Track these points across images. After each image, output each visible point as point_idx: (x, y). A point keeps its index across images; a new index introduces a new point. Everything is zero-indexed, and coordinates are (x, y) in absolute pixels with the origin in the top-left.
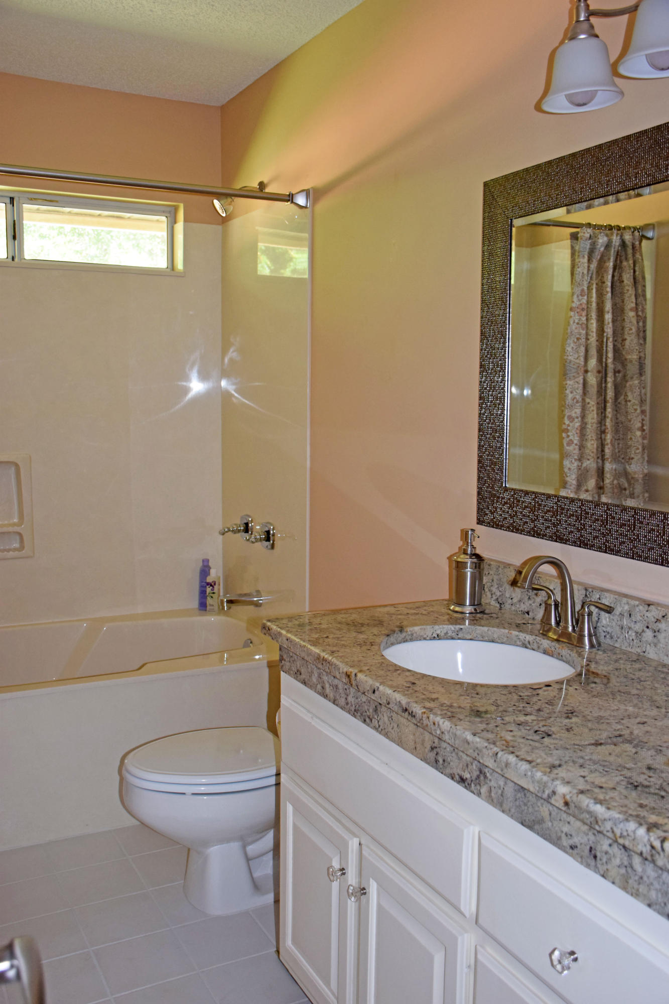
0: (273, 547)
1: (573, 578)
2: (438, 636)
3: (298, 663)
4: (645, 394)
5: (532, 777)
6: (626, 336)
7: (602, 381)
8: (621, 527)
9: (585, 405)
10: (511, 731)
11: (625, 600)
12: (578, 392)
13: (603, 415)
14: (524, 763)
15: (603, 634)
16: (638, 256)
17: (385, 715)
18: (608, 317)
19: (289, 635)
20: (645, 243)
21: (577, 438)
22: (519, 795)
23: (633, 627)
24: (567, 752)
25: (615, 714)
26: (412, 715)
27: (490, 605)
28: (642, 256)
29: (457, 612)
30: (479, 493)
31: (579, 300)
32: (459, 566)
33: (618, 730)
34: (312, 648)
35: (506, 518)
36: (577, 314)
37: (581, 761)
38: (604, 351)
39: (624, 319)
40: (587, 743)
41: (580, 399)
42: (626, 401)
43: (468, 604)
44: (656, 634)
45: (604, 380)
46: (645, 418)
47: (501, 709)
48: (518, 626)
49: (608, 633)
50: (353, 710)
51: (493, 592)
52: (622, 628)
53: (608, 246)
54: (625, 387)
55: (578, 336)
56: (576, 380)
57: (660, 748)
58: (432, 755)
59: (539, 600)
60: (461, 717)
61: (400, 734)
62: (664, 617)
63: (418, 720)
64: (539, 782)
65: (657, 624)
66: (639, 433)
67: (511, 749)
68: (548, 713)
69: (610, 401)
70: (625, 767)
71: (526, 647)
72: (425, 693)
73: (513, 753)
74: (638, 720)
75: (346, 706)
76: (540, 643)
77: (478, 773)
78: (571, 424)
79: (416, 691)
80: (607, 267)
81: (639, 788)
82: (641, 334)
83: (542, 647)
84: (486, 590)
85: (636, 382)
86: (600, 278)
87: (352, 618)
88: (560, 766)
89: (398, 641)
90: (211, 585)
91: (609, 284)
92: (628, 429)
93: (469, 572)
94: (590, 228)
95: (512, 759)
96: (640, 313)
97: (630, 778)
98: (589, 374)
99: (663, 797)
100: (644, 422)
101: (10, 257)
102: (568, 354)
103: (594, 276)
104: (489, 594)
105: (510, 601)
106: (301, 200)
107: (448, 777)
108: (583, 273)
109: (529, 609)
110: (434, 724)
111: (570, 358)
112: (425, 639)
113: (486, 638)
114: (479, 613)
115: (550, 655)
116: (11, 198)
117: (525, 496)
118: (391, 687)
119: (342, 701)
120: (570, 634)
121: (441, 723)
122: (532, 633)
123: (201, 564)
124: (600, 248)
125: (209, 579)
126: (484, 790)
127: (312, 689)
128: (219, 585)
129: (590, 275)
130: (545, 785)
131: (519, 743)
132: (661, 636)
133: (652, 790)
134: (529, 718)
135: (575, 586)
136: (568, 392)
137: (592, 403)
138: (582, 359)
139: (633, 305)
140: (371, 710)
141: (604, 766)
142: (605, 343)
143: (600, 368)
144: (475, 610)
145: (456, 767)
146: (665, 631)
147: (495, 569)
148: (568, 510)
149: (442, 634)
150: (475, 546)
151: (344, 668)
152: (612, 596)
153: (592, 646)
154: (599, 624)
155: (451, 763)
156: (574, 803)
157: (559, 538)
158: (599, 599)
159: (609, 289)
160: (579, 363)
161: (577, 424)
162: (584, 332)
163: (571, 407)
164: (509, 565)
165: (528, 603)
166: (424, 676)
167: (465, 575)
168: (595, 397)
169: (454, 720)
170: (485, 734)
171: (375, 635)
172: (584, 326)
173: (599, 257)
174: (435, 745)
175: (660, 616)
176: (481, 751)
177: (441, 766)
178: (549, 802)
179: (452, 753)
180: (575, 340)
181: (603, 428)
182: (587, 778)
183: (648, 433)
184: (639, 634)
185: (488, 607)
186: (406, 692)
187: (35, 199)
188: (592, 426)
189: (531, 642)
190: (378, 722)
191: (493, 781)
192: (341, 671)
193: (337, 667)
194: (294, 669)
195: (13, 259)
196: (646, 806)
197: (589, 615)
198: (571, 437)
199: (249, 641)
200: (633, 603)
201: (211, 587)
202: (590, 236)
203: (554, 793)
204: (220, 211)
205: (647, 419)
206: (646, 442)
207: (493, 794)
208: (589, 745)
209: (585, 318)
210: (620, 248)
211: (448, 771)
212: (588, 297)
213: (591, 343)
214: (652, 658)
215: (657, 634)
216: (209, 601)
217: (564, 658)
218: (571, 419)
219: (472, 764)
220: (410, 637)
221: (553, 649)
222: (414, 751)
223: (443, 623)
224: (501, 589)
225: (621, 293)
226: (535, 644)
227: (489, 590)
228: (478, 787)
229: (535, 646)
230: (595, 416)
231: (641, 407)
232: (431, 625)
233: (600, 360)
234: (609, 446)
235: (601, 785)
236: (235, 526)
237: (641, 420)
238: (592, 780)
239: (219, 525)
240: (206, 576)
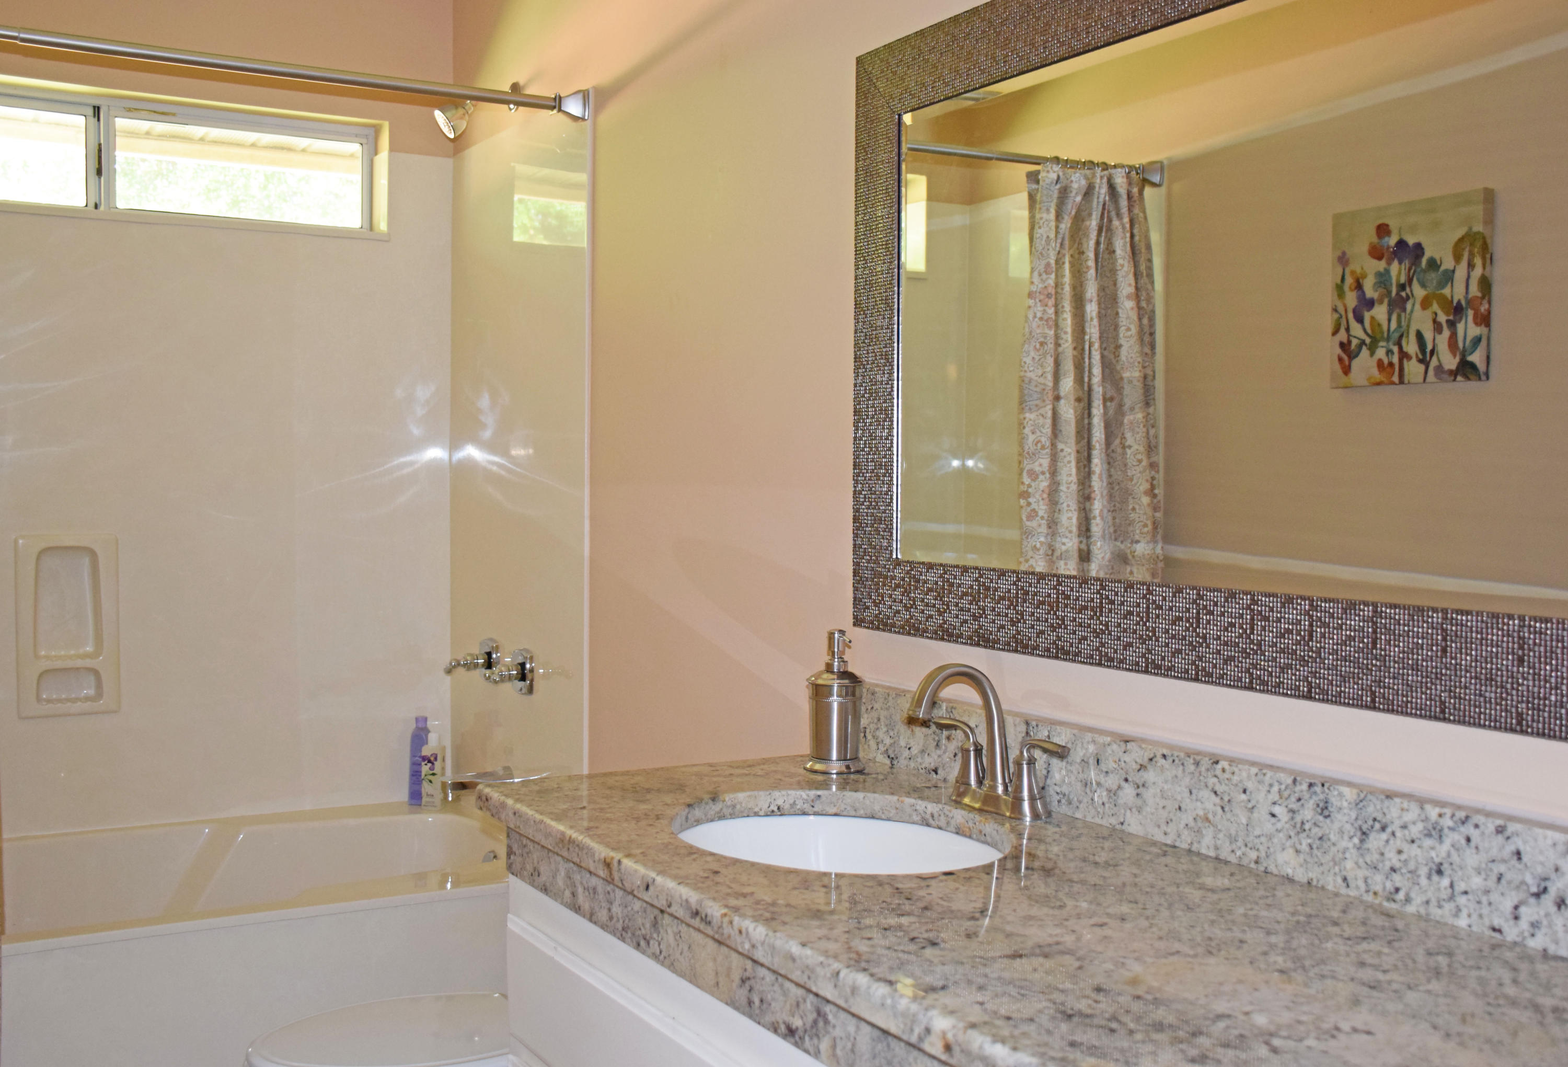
0: (530, 690)
1: (1004, 707)
2: (779, 808)
3: (535, 856)
4: (1156, 437)
5: (893, 1007)
6: (1122, 341)
7: (1083, 414)
8: (1080, 612)
9: (1056, 453)
10: (869, 939)
11: (1089, 736)
12: (1044, 431)
13: (1087, 469)
14: (882, 984)
15: (1056, 798)
16: (1136, 211)
17: (670, 931)
18: (1092, 309)
19: (518, 806)
20: (1148, 191)
21: (1044, 507)
22: (880, 1047)
23: (1102, 781)
24: (960, 969)
25: (1056, 912)
26: (707, 921)
27: (875, 762)
28: (1144, 212)
29: (816, 772)
30: (855, 573)
31: (1043, 281)
32: (819, 692)
33: (1056, 935)
34: (553, 823)
35: (898, 612)
36: (1039, 304)
37: (981, 981)
38: (1087, 363)
39: (1117, 313)
40: (998, 954)
41: (1048, 444)
42: (1124, 447)
43: (834, 756)
44: (1139, 791)
45: (1086, 412)
46: (1157, 476)
47: (860, 907)
48: (915, 790)
49: (1064, 795)
50: (620, 929)
51: (879, 740)
52: (1086, 784)
53: (1089, 192)
54: (1122, 423)
55: (1042, 340)
56: (1042, 411)
57: (1122, 960)
58: (742, 994)
59: (953, 746)
60: (787, 919)
61: (692, 961)
62: (1151, 760)
63: (716, 928)
64: (904, 1014)
65: (1141, 773)
66: (1146, 500)
67: (863, 965)
68: (939, 913)
69: (1097, 446)
70: (1057, 989)
71: (928, 825)
72: (733, 885)
73: (865, 970)
74: (1093, 921)
75: (609, 923)
76: (951, 815)
77: (815, 1015)
78: (1033, 484)
79: (717, 883)
80: (1088, 228)
81: (1075, 1019)
82: (1147, 338)
83: (953, 822)
84: (869, 736)
85: (1140, 416)
86: (1076, 245)
87: (632, 781)
88: (943, 988)
89: (709, 817)
90: (429, 761)
91: (1091, 255)
92: (1127, 494)
93: (835, 701)
94: (1058, 164)
95: (862, 979)
96: (1144, 304)
97: (1063, 1004)
98: (1062, 402)
99: (1113, 1031)
100: (1155, 482)
101: (91, 205)
102: (1026, 368)
103: (1067, 242)
104: (872, 743)
105: (906, 753)
106: (574, 107)
107: (769, 1029)
108: (1048, 237)
109: (937, 765)
110: (740, 932)
111: (1029, 374)
112: (756, 814)
113: (862, 812)
114: (853, 773)
115: (965, 836)
116: (94, 107)
117: (928, 571)
118: (675, 877)
119: (603, 915)
120: (998, 797)
121: (751, 930)
122: (938, 801)
123: (413, 726)
124: (1075, 197)
125: (426, 751)
126: (824, 1045)
127: (556, 900)
128: (444, 760)
129: (1059, 241)
130: (914, 1020)
131: (879, 955)
132: (1148, 794)
133: (1096, 1021)
134: (904, 920)
135: (1009, 720)
136: (1027, 431)
137: (1069, 449)
138: (1050, 377)
139: (1132, 290)
140: (648, 925)
141: (1021, 987)
142: (1087, 352)
143: (1080, 393)
144: (848, 767)
145: (780, 1012)
146: (1154, 783)
147: (881, 700)
148: (996, 590)
149: (787, 806)
150: (846, 659)
151: (602, 851)
152: (1068, 731)
153: (1036, 816)
154: (1048, 781)
155: (773, 1004)
156: (960, 1045)
157: (983, 640)
158: (1049, 737)
159: (1091, 263)
160: (1044, 384)
161: (1044, 483)
162: (1052, 333)
163: (1033, 456)
164: (904, 691)
165: (935, 754)
166: (736, 862)
167: (829, 706)
168: (1072, 440)
169: (774, 923)
170: (824, 944)
171: (667, 804)
172: (1051, 323)
173: (1073, 213)
174: (747, 974)
175: (1146, 759)
176: (813, 971)
177: (757, 1011)
178: (920, 1050)
179: (773, 985)
180: (1038, 346)
181: (1087, 492)
182: (986, 1006)
183: (1162, 502)
184: (1113, 793)
185: (871, 764)
186: (700, 885)
187: (136, 109)
188: (1068, 488)
189: (936, 815)
190: (659, 944)
191: (838, 1029)
192: (597, 858)
193: (590, 852)
194: (529, 867)
195: (96, 207)
196: (1082, 1044)
197: (1028, 764)
198: (1034, 506)
199: (492, 855)
200: (1102, 741)
201: (429, 765)
202: (1059, 177)
203: (928, 1031)
204: (446, 130)
205: (1160, 476)
206: (1158, 515)
207: (839, 1052)
208: (1000, 957)
209: (1053, 309)
210: (1107, 198)
211: (769, 1018)
212: (1057, 276)
213: (1063, 352)
214: (1135, 833)
215: (1141, 790)
216: (426, 788)
217: (989, 839)
218: (1034, 475)
219: (805, 1001)
220: (730, 810)
221: (971, 824)
222: (714, 989)
223: (790, 787)
224: (891, 734)
225: (1111, 271)
226: (942, 818)
227: (874, 737)
228: (815, 1041)
229: (942, 823)
230: (1074, 471)
231: (1149, 457)
232: (767, 790)
233: (1079, 380)
234: (1098, 520)
235: (1008, 1014)
236: (469, 658)
237: (1150, 480)
238: (995, 1008)
239: (446, 659)
240: (423, 745)
